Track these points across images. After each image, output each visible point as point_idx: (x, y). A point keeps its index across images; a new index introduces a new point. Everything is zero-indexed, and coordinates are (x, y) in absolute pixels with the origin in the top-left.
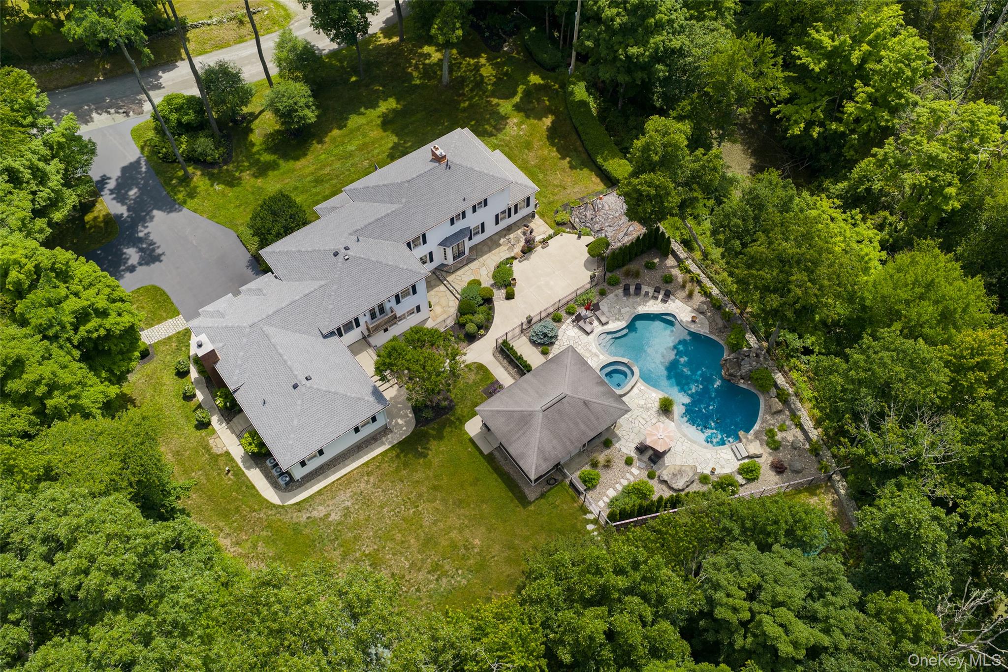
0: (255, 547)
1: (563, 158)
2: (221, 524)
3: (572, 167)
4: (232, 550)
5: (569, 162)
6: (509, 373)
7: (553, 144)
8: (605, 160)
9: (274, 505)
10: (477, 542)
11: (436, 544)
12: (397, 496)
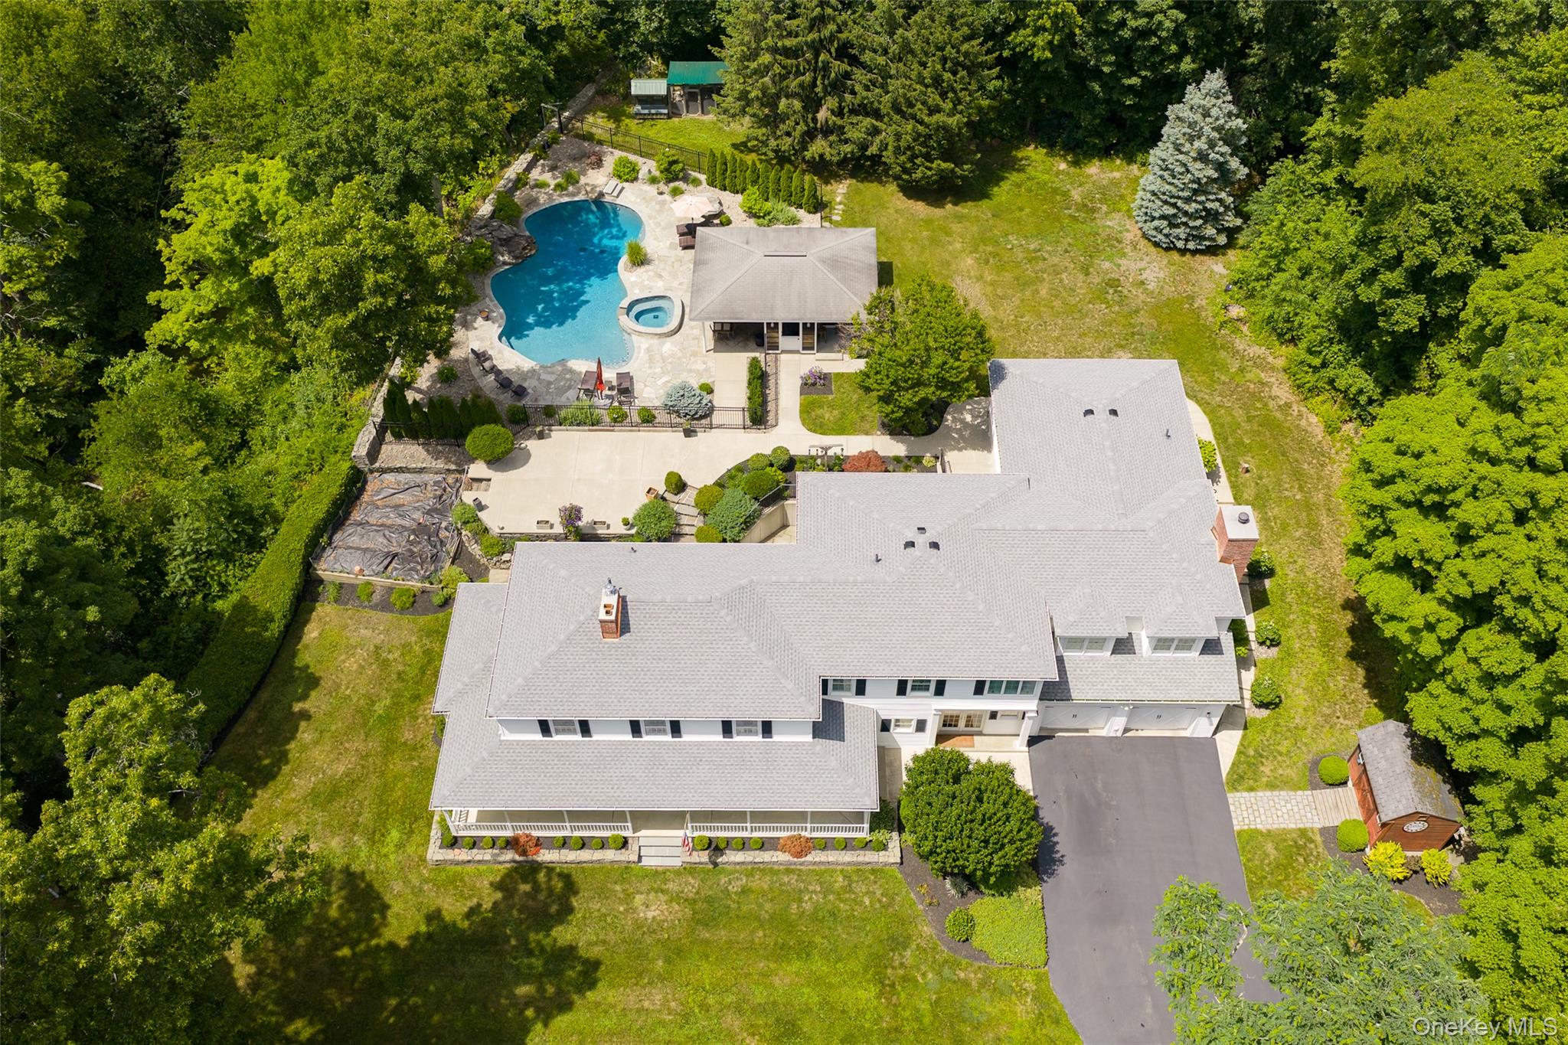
0: (1242, 370)
1: (305, 716)
2: (1278, 415)
3: (313, 682)
4: (1273, 380)
5: (304, 697)
6: (777, 393)
7: (283, 758)
8: (269, 618)
9: (1197, 402)
10: (969, 261)
11: (1017, 279)
12: (1032, 341)
